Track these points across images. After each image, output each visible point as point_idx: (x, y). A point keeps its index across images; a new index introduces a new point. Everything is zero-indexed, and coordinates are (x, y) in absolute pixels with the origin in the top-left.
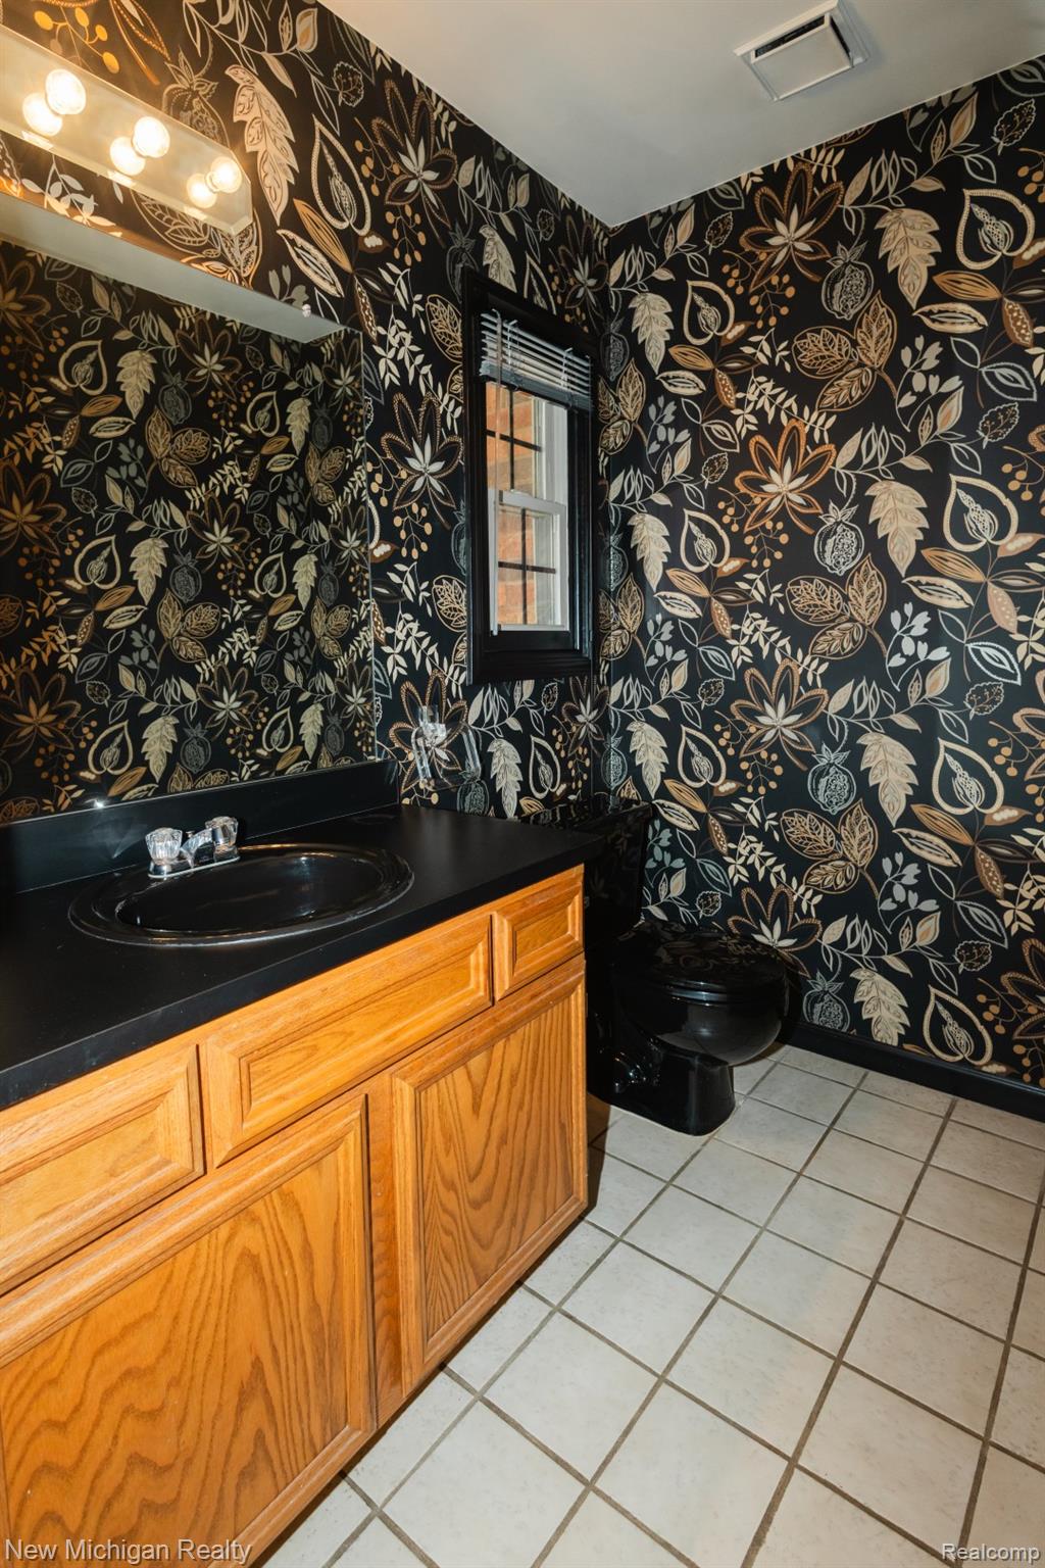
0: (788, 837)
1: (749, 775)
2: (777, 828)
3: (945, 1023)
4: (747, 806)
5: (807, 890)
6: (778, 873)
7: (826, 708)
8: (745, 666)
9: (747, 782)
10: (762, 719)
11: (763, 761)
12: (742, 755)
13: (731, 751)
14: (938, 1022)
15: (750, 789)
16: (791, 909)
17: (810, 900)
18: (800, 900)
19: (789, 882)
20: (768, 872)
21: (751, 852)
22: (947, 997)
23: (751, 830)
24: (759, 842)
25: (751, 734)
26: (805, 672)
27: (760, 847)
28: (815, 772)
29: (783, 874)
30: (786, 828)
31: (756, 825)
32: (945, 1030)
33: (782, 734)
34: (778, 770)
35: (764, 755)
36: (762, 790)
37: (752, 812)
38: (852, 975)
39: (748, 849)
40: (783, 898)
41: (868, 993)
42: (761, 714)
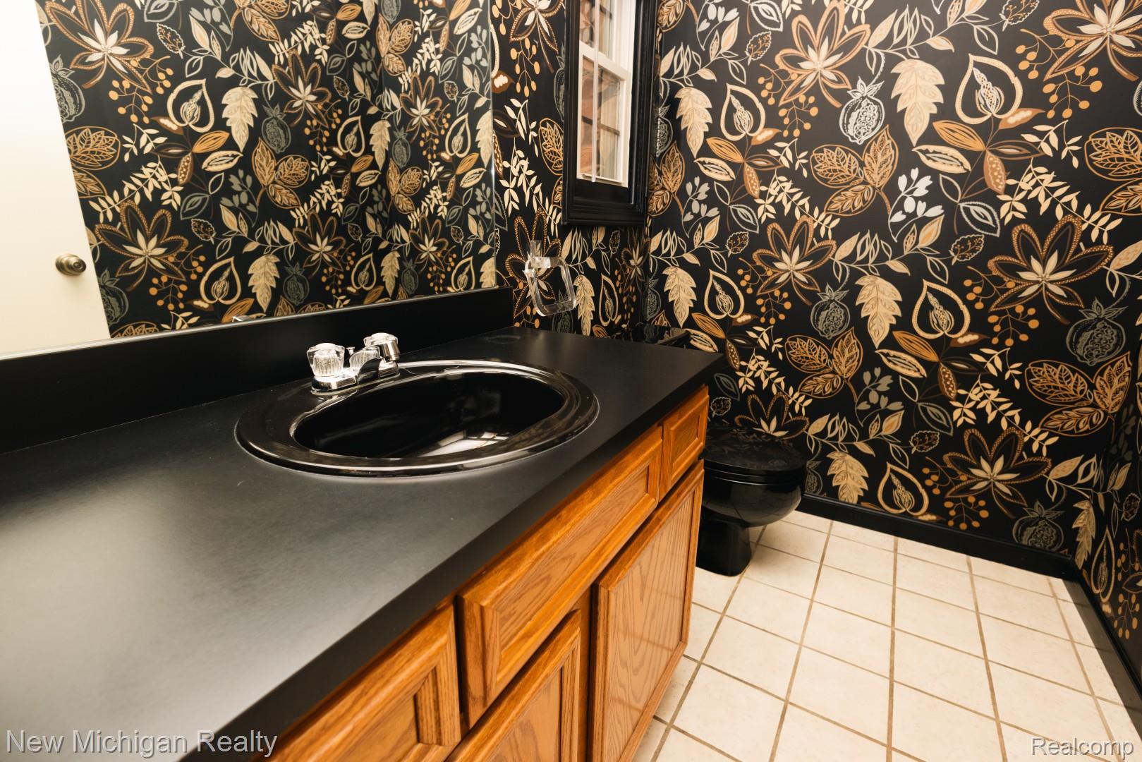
0: (790, 357)
1: (763, 310)
2: (782, 350)
3: (895, 488)
4: (759, 333)
5: (800, 396)
6: (779, 384)
7: (834, 256)
8: (769, 221)
9: (762, 315)
10: (778, 265)
11: (775, 298)
12: (759, 294)
13: (750, 291)
14: (890, 486)
15: (763, 320)
16: (786, 409)
17: (802, 403)
18: (794, 403)
19: (787, 390)
20: (771, 383)
21: (759, 368)
22: (900, 470)
23: (760, 351)
24: (765, 361)
25: (769, 277)
26: (819, 226)
27: (766, 364)
28: (818, 306)
29: (783, 385)
30: (789, 349)
31: (764, 347)
32: (895, 493)
33: (794, 277)
34: (788, 305)
35: (777, 293)
36: (772, 321)
37: (762, 338)
38: (829, 456)
39: (756, 366)
40: (781, 402)
41: (839, 468)
42: (778, 261)
